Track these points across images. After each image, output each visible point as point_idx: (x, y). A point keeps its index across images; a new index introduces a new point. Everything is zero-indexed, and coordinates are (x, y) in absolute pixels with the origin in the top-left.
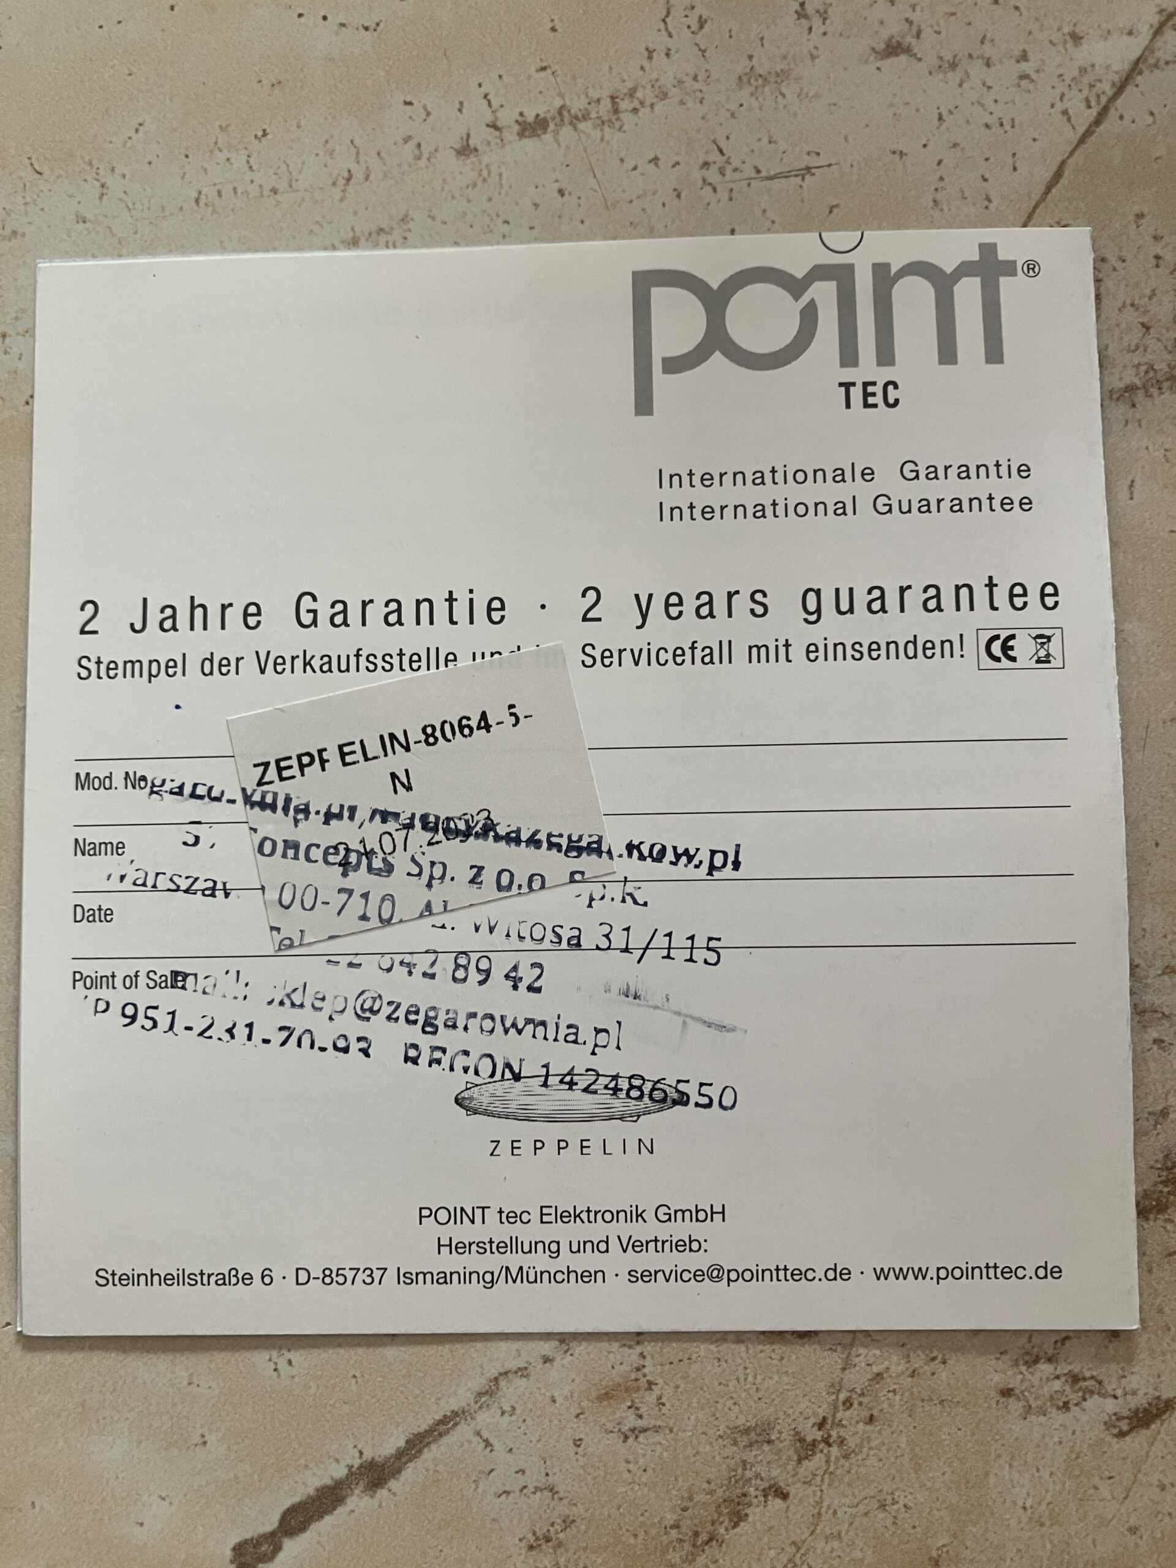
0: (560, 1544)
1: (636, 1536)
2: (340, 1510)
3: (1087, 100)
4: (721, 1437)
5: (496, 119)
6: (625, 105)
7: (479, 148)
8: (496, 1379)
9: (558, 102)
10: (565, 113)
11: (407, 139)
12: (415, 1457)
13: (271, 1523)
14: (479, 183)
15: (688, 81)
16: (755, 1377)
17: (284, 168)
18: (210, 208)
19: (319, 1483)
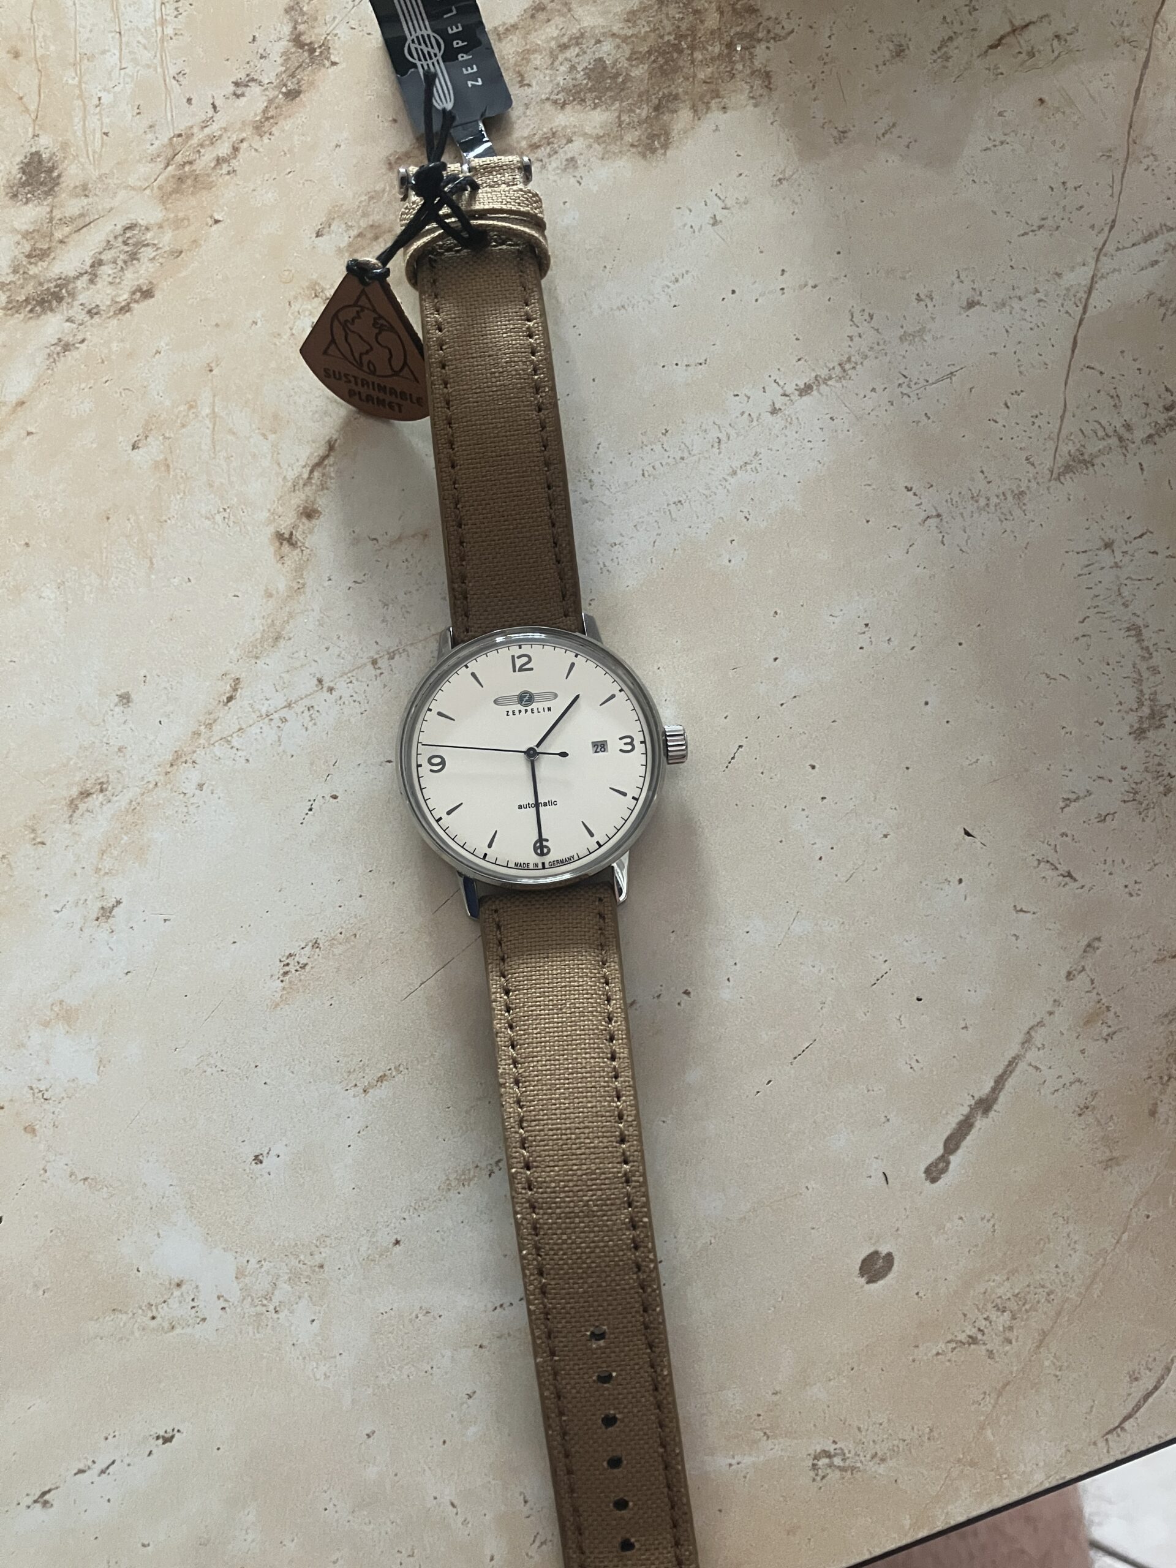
0: (1094, 1108)
1: (1131, 1090)
2: (973, 1131)
3: (1075, 303)
4: (1154, 1023)
5: (785, 391)
6: (847, 366)
7: (782, 408)
8: (1028, 1032)
9: (813, 375)
10: (819, 379)
11: (743, 413)
12: (1002, 1089)
13: (940, 1151)
14: (788, 425)
15: (876, 347)
16: (1159, 986)
17: (683, 446)
19: (957, 1120)
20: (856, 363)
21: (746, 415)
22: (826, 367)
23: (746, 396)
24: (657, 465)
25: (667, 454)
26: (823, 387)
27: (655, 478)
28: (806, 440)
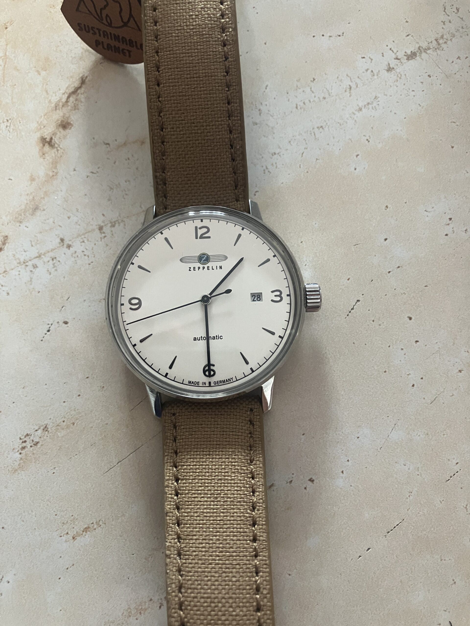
20: (447, 39)
21: (369, 71)
22: (427, 41)
23: (370, 58)
24: (307, 101)
25: (313, 95)
26: (424, 54)
27: (304, 110)
28: (411, 90)
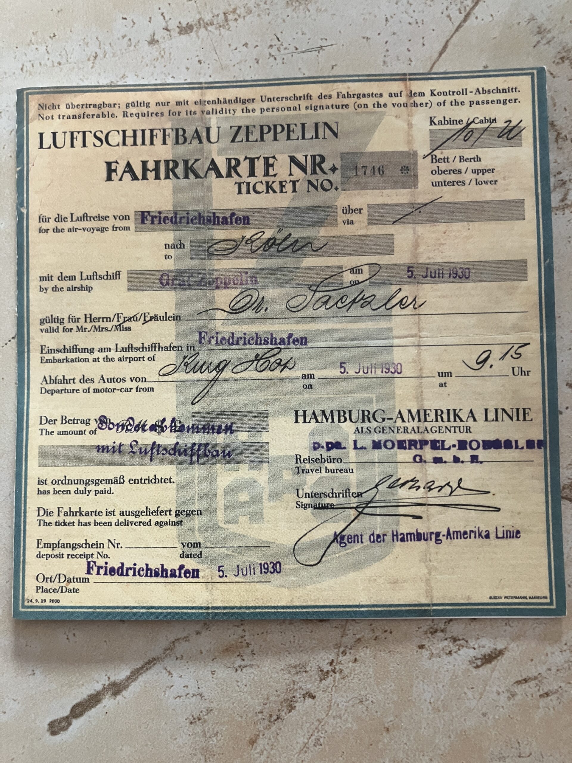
0: (205, 721)
1: (242, 717)
2: (99, 706)
3: (460, 10)
4: (282, 669)
5: (168, 26)
6: (231, 17)
7: (160, 40)
8: (173, 642)
9: (198, 17)
10: (201, 22)
11: (124, 37)
12: (135, 680)
13: (66, 712)
14: (160, 58)
15: (262, 4)
16: (299, 641)
17: (64, 52)
18: (28, 72)
19: (89, 693)
